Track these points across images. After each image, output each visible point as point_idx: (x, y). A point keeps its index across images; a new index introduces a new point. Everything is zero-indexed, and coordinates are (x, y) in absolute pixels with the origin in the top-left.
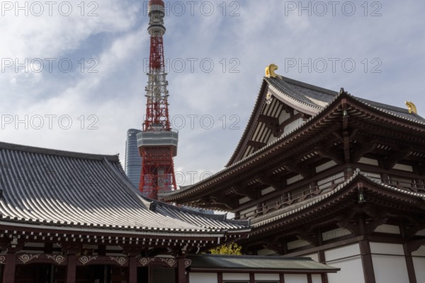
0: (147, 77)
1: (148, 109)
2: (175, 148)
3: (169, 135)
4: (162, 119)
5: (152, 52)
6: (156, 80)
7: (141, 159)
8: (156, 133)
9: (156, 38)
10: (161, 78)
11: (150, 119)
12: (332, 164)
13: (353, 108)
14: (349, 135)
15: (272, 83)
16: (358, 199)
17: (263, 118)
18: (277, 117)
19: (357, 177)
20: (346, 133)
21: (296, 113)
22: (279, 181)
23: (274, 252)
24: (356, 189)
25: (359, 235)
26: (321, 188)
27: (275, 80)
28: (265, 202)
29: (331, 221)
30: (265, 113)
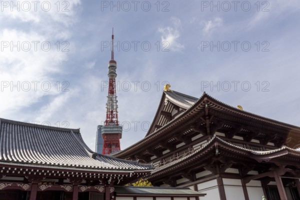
0: (107, 98)
1: (107, 114)
2: (121, 134)
3: (118, 128)
4: (114, 119)
5: (110, 86)
6: (112, 100)
7: (103, 140)
8: (112, 126)
9: (112, 79)
10: (114, 99)
11: (108, 119)
12: (201, 135)
13: (211, 103)
14: (209, 119)
15: (167, 94)
16: (215, 152)
17: (163, 113)
18: (170, 112)
19: (214, 139)
20: (207, 117)
21: (180, 109)
22: (172, 146)
23: (168, 186)
24: (214, 146)
25: (216, 174)
26: (195, 149)
27: (169, 92)
28: (164, 158)
29: (200, 166)
30: (164, 110)
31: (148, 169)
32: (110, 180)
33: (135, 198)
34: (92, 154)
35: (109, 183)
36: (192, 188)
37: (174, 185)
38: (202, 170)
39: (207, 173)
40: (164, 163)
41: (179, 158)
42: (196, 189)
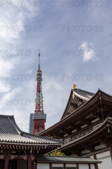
0: (36, 95)
1: (36, 106)
2: (45, 120)
3: (43, 115)
4: (41, 109)
5: (38, 87)
6: (39, 97)
7: (34, 124)
8: (39, 114)
9: (39, 83)
10: (41, 96)
11: (37, 110)
12: (98, 119)
13: (103, 96)
14: (103, 107)
15: (74, 91)
16: (107, 131)
17: (72, 104)
18: (77, 103)
19: (106, 122)
20: (102, 106)
21: (83, 102)
22: (78, 127)
23: (76, 155)
24: (106, 127)
25: (109, 147)
26: (94, 129)
27: (76, 90)
28: (73, 136)
29: (98, 141)
30: (72, 102)
31: (59, 143)
32: (31, 151)
33: (51, 164)
34: (20, 132)
35: (31, 153)
36: (92, 157)
37: (80, 155)
38: (99, 144)
39: (103, 146)
40: (73, 139)
41: (83, 136)
42: (95, 158)
